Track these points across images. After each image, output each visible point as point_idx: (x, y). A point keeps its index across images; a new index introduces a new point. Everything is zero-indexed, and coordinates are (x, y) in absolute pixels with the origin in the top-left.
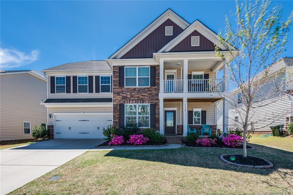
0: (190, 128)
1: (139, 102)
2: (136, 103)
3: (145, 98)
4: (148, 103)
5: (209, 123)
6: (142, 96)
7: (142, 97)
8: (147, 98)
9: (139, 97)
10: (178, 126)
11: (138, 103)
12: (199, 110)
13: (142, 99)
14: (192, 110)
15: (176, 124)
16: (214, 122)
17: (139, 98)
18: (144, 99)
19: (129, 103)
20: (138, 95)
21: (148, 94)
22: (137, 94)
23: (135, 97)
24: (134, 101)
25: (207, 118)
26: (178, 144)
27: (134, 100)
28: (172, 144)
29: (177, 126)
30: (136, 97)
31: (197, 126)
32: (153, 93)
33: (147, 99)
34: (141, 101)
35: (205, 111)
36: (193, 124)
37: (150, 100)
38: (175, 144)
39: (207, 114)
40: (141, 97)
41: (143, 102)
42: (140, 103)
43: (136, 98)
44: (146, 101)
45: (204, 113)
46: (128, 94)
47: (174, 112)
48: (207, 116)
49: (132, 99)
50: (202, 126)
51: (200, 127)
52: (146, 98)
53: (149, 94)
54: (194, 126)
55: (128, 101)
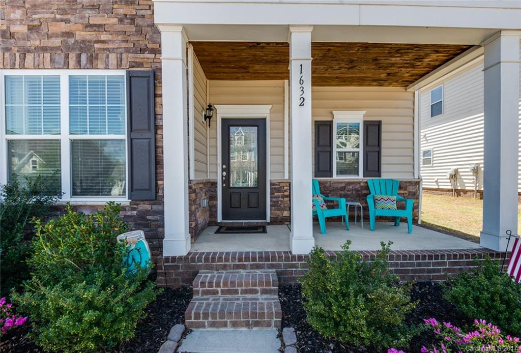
0: (322, 193)
1: (72, 61)
2: (54, 65)
3: (104, 37)
4: (119, 66)
5: (391, 170)
6: (89, 26)
7: (88, 35)
8: (113, 42)
9: (69, 34)
10: (277, 187)
11: (66, 66)
12: (357, 117)
13: (85, 47)
14: (329, 119)
15: (269, 178)
16: (410, 168)
17: (71, 41)
18: (97, 46)
19: (23, 67)
20: (67, 21)
21: (115, 20)
22: (62, 20)
23: (49, 37)
24: (47, 55)
25: (384, 152)
26: (257, 324)
27: (44, 49)
28: (213, 325)
29: (272, 184)
30: (56, 35)
31: (349, 183)
32: (143, 16)
33: (110, 46)
34: (84, 57)
35: (378, 124)
36: (331, 176)
37: (128, 50)
38: (235, 324)
39: (384, 136)
40: (82, 35)
41: (92, 63)
42: (79, 65)
43: (57, 42)
44: (108, 57)
45: (373, 130)
46: (12, 16)
47: (259, 124)
48: (384, 144)
49: (37, 43)
50: (366, 182)
51: (357, 187)
52: (110, 37)
53: (121, 21)
54: (336, 186)
55: (17, 55)
